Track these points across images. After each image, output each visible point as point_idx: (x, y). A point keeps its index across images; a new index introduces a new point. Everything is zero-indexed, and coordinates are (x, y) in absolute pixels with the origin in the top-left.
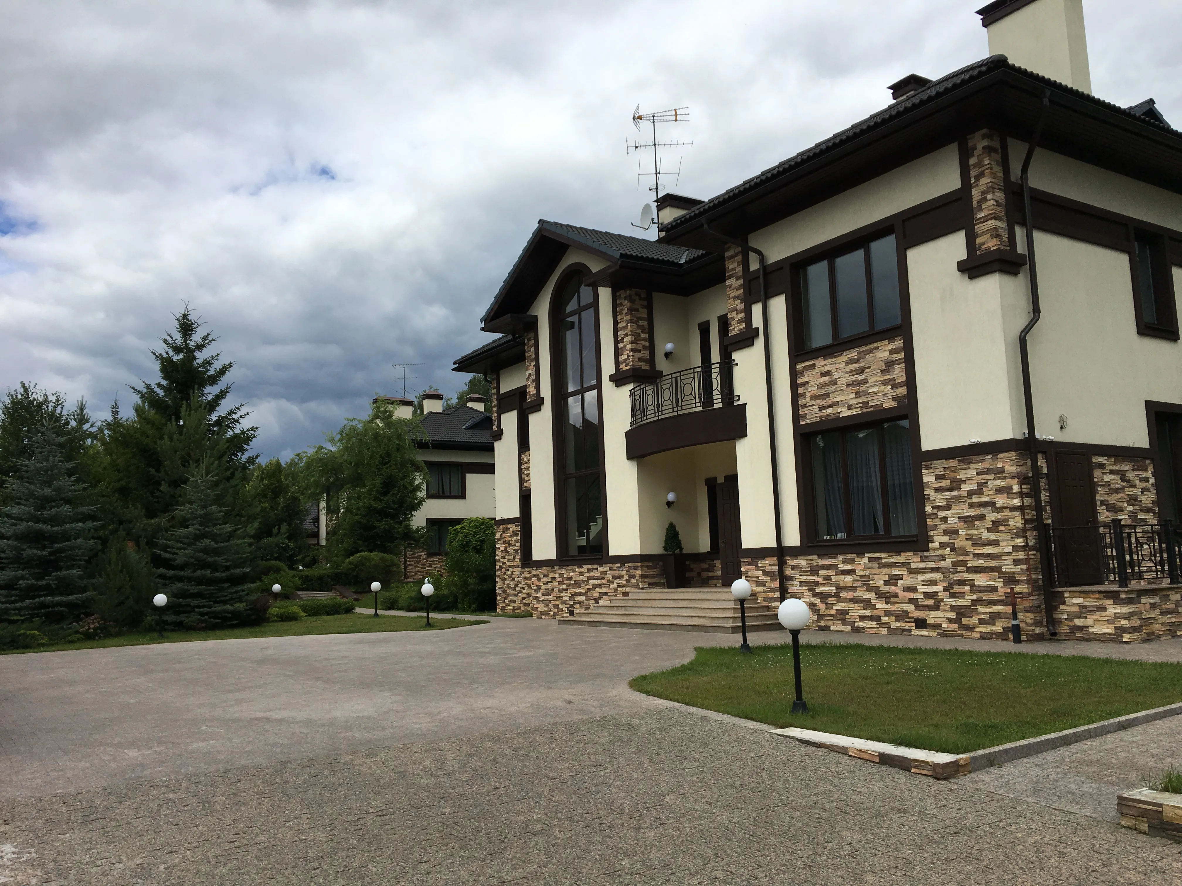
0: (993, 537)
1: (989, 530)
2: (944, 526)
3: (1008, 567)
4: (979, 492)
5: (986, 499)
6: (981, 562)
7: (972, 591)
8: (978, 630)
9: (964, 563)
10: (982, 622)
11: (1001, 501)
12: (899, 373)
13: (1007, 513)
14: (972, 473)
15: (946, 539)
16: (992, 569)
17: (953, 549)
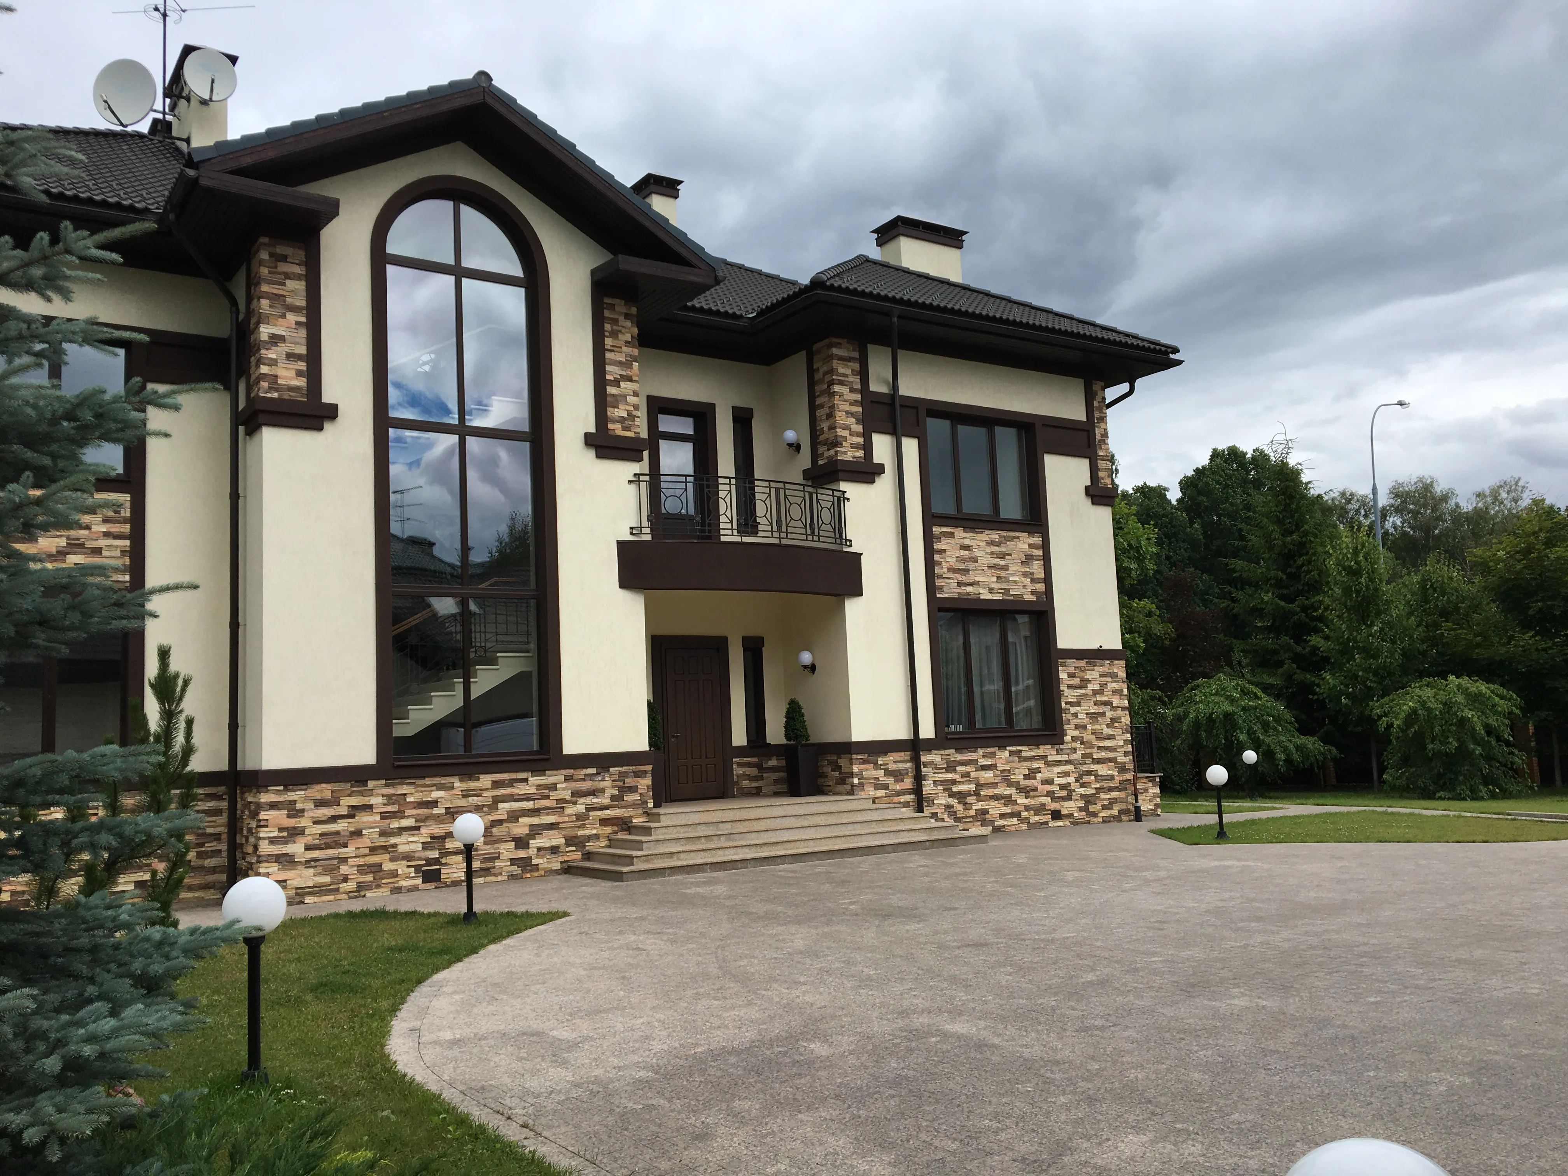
0: (1110, 732)
1: (1108, 726)
2: (1076, 721)
3: (1121, 759)
4: (1100, 692)
5: (1105, 699)
6: (1103, 754)
7: (1096, 780)
8: (1101, 815)
9: (1090, 755)
10: (1104, 807)
11: (1116, 701)
12: (1037, 568)
13: (1119, 712)
14: (1095, 674)
15: (1076, 733)
16: (1110, 760)
17: (1082, 743)
